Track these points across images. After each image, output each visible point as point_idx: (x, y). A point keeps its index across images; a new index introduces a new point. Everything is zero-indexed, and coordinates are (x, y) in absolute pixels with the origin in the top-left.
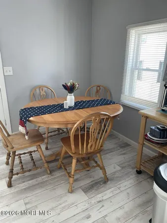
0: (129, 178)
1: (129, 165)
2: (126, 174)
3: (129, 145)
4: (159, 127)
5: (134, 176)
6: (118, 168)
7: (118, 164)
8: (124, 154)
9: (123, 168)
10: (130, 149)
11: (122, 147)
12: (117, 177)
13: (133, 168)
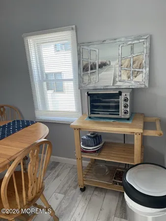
0: (78, 202)
1: (70, 187)
2: (73, 199)
3: (58, 163)
4: (89, 135)
5: (80, 196)
6: (61, 196)
7: (58, 191)
8: (58, 176)
9: (65, 193)
10: (61, 167)
11: (52, 169)
12: (65, 209)
13: (75, 188)
